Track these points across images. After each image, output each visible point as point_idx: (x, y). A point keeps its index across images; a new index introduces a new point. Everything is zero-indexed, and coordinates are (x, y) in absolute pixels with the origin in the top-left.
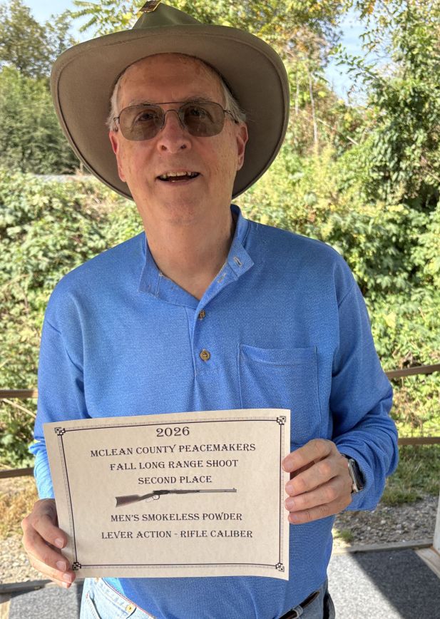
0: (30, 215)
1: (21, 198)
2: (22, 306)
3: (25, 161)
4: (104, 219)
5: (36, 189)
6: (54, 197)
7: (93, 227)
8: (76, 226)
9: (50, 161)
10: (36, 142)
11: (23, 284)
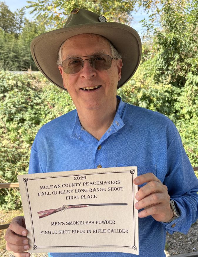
0: (7, 89)
1: (4, 82)
2: (3, 129)
3: (5, 66)
4: (40, 90)
5: (10, 77)
6: (19, 81)
7: (36, 94)
8: (28, 93)
9: (16, 66)
10: (10, 58)
11: (4, 119)
